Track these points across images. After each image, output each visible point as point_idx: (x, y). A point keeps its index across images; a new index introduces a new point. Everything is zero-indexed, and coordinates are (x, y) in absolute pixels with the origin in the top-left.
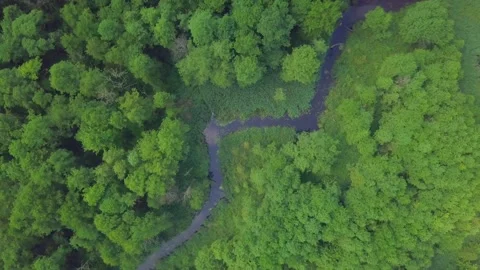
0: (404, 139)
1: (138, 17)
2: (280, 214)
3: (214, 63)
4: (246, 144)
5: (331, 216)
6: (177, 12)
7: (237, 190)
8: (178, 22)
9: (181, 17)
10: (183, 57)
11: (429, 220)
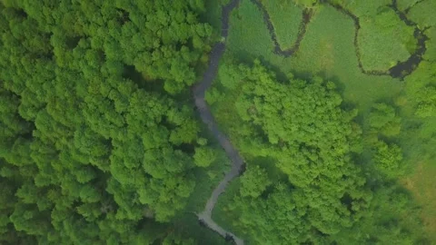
0: (282, 134)
1: (117, 222)
2: (272, 228)
3: (169, 205)
4: (225, 209)
5: (293, 202)
6: (130, 200)
7: (245, 233)
8: (135, 204)
9: (134, 201)
10: (154, 215)
11: (334, 154)
